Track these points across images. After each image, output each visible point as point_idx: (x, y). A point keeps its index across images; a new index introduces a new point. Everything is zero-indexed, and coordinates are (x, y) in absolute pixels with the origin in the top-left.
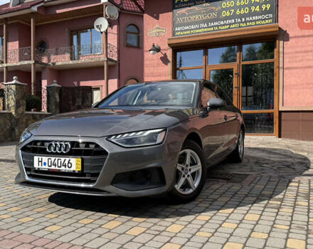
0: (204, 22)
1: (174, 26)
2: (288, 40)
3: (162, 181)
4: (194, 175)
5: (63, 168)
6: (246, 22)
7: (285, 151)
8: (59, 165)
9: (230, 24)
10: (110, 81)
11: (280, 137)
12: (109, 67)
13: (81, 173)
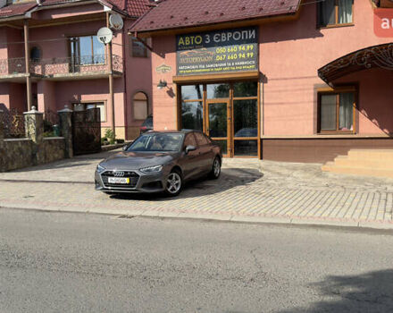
0: (202, 63)
1: (178, 65)
2: (266, 82)
3: (161, 187)
4: (177, 185)
5: (122, 182)
6: (235, 66)
7: (253, 170)
9: (223, 67)
10: (115, 95)
11: (261, 159)
12: (114, 79)
13: (129, 184)
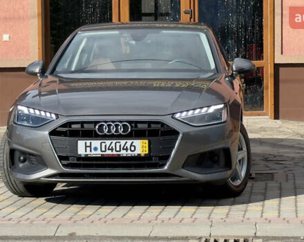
5: (123, 153)
8: (118, 149)
